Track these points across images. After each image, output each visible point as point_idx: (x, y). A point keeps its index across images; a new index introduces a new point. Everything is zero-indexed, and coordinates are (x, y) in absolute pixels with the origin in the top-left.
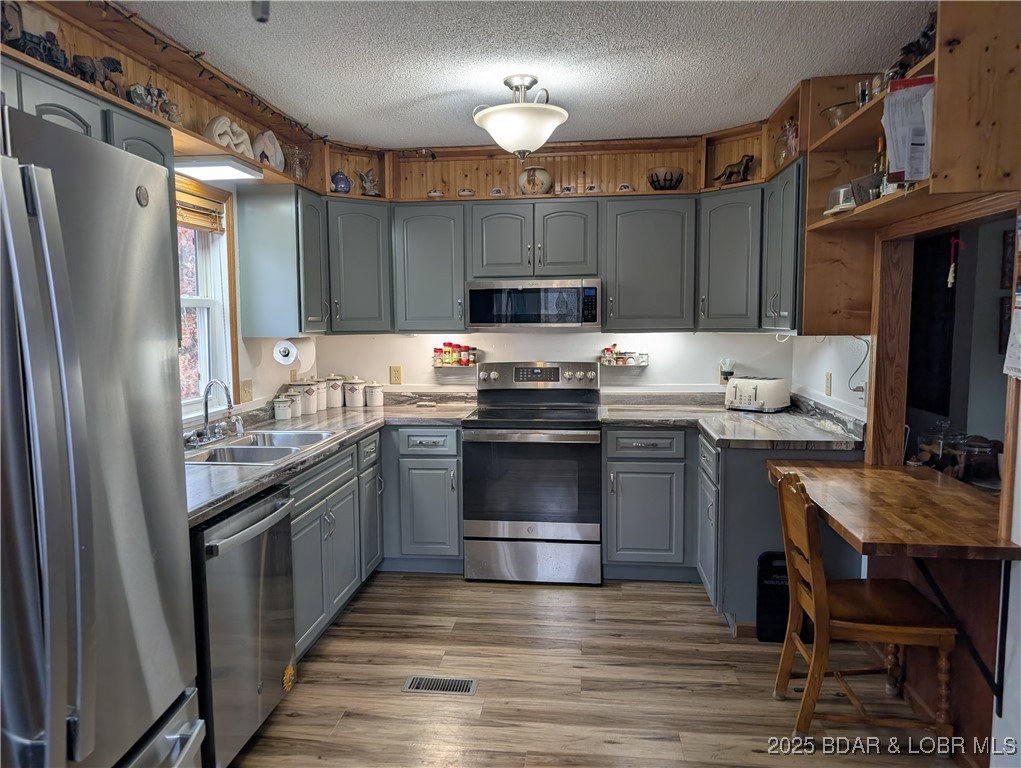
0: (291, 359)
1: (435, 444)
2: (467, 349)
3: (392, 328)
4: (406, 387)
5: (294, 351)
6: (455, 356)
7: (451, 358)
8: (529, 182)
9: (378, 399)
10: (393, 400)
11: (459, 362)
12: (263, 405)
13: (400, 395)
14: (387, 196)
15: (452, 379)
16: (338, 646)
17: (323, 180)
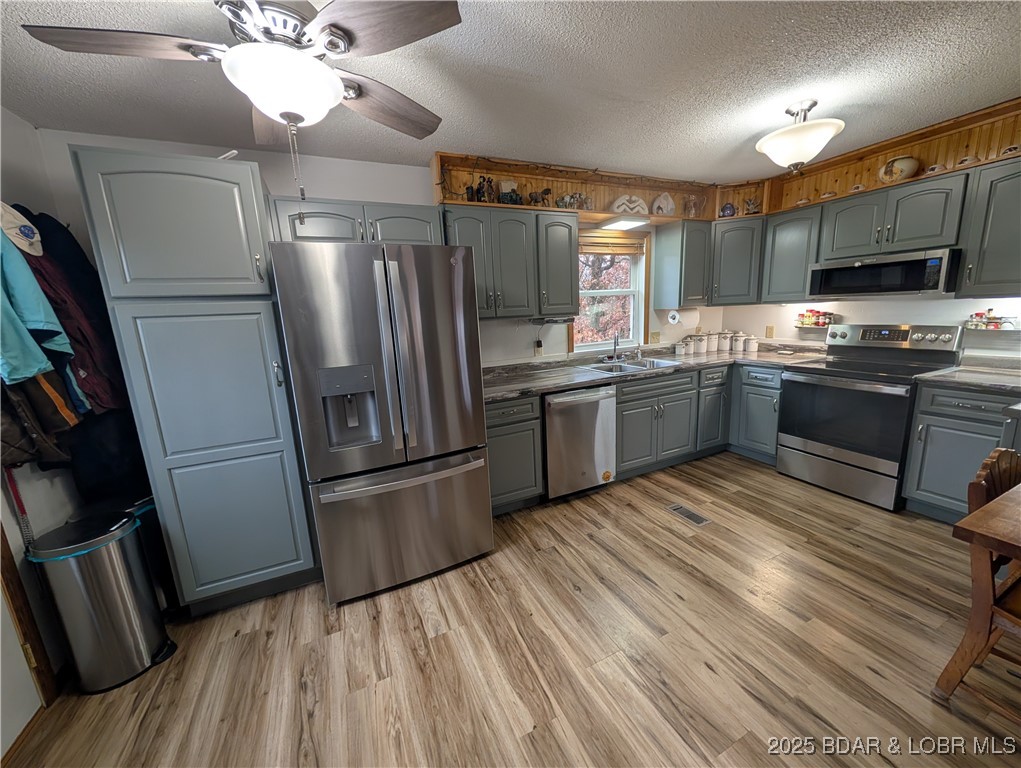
0: (676, 321)
1: (766, 380)
2: (825, 314)
3: (759, 300)
4: (776, 341)
5: (678, 316)
6: (814, 319)
7: (810, 321)
8: (886, 173)
9: (754, 346)
10: (765, 348)
11: (817, 324)
12: (668, 346)
13: (770, 345)
14: (764, 211)
15: (812, 336)
16: (662, 477)
17: (714, 211)
